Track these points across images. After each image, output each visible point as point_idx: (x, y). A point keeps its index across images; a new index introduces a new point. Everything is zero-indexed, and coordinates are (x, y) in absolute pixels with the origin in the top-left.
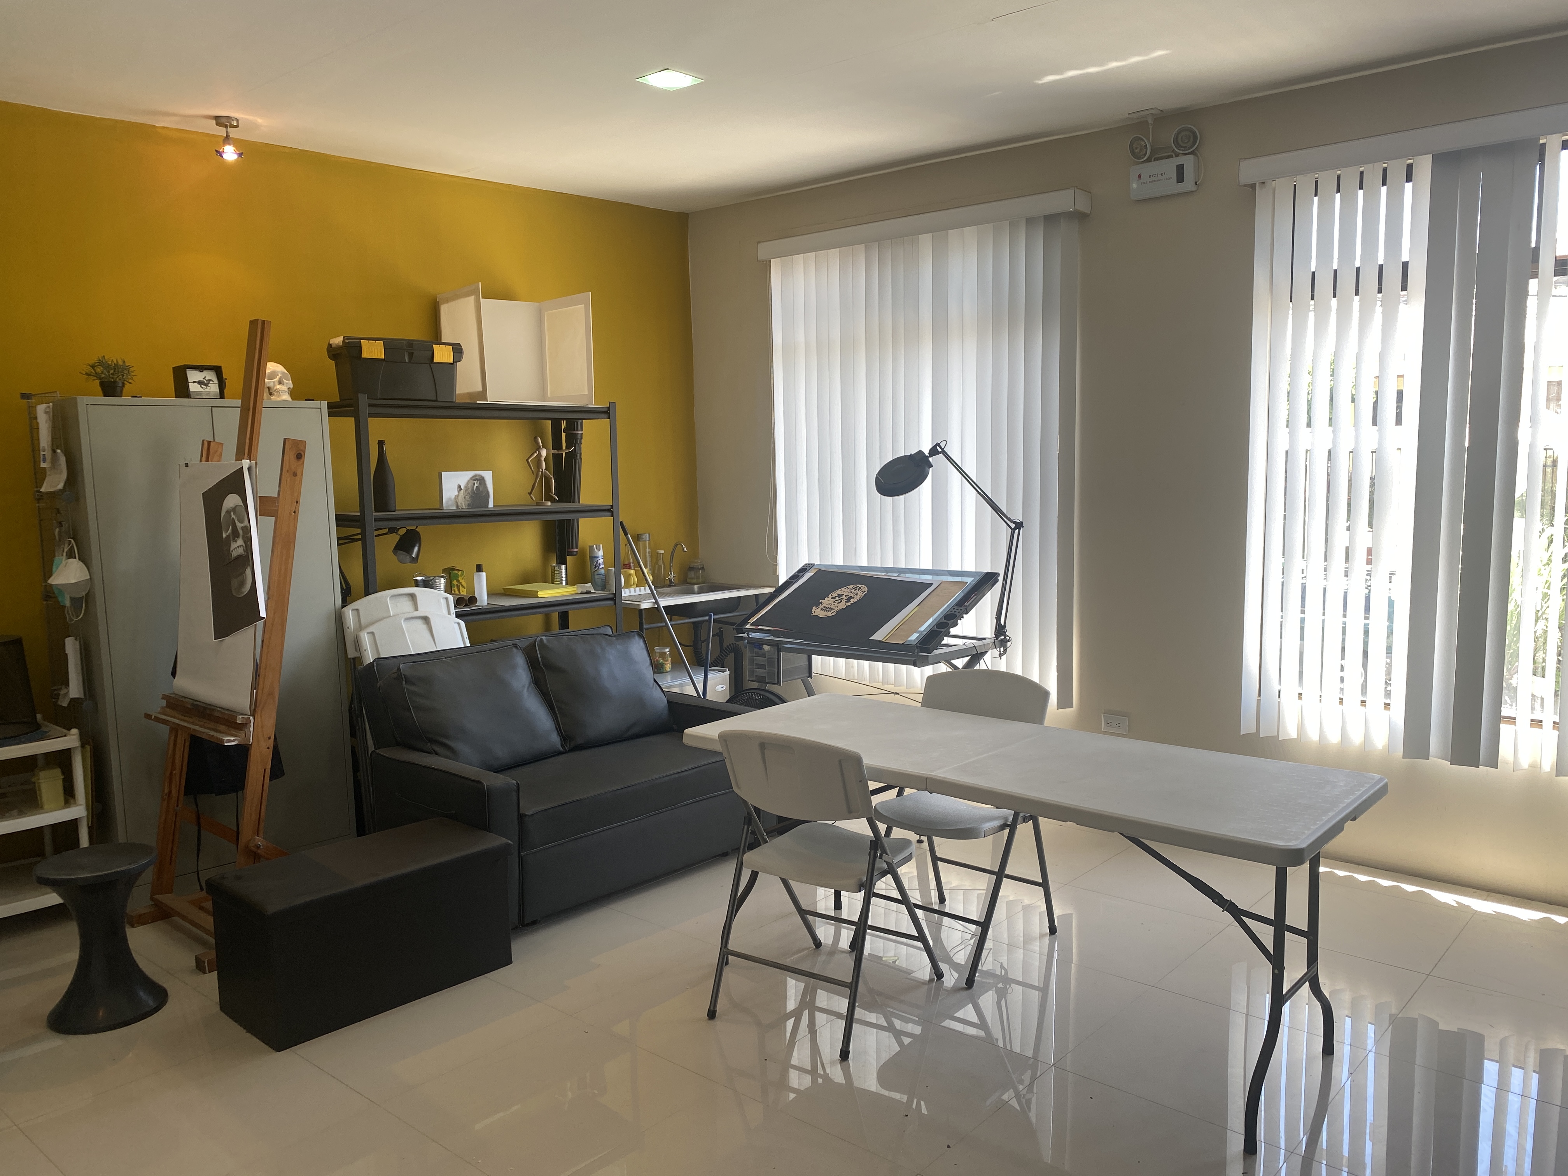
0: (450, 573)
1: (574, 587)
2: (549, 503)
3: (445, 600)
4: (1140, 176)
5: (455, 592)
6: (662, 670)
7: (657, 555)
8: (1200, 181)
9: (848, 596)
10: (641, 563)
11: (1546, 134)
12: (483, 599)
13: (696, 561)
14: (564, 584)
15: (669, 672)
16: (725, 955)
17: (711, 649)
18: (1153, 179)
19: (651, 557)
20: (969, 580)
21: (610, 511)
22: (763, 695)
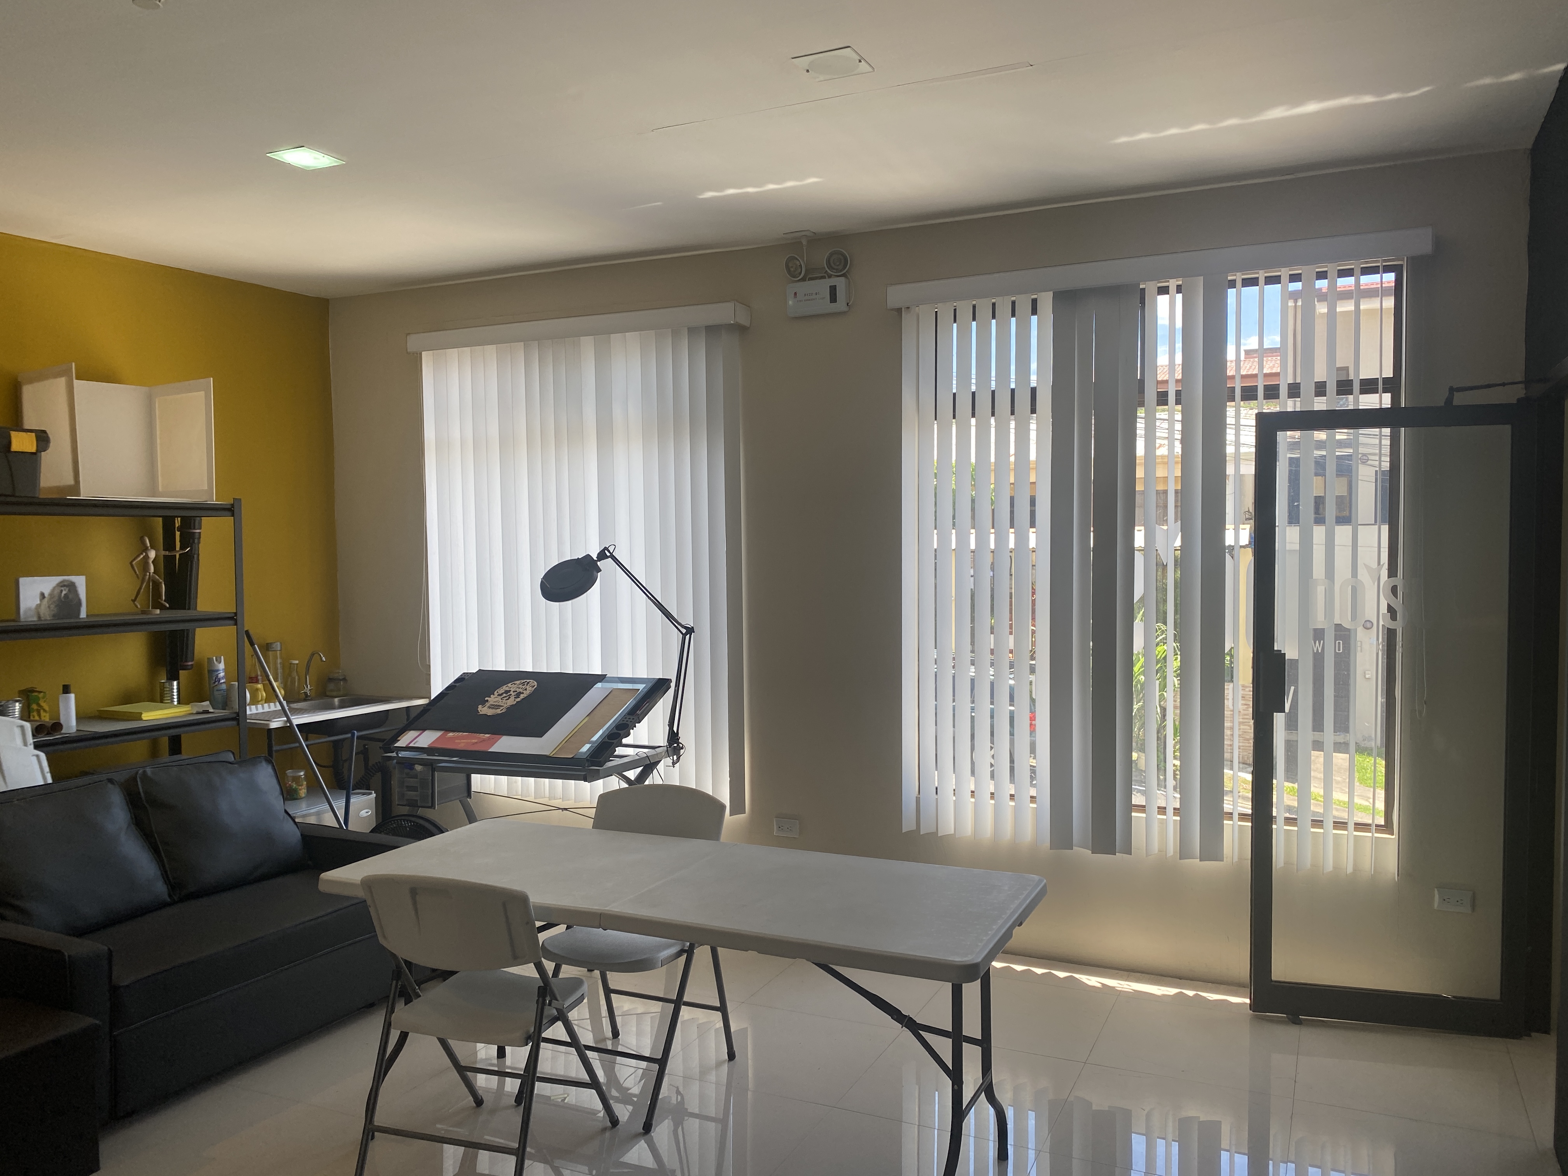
0: (28, 697)
1: (189, 706)
2: (158, 611)
3: (20, 728)
4: (795, 294)
5: (34, 717)
6: (295, 796)
7: (290, 667)
8: (851, 302)
9: (516, 691)
10: (271, 677)
11: (1145, 281)
12: (71, 723)
13: (338, 671)
14: (176, 703)
15: (304, 798)
16: (370, 1131)
17: (354, 771)
18: (807, 297)
19: (283, 668)
20: (641, 687)
21: (233, 619)
22: (414, 822)
